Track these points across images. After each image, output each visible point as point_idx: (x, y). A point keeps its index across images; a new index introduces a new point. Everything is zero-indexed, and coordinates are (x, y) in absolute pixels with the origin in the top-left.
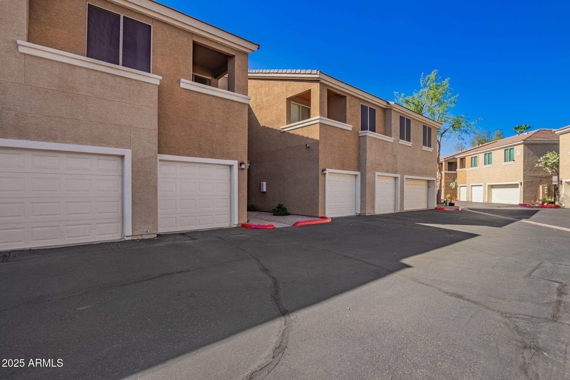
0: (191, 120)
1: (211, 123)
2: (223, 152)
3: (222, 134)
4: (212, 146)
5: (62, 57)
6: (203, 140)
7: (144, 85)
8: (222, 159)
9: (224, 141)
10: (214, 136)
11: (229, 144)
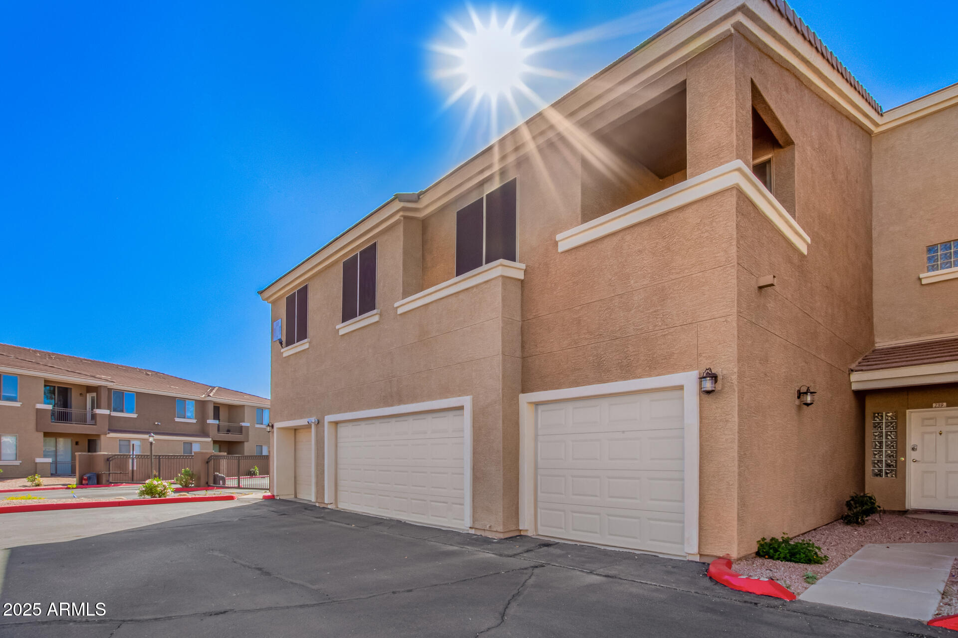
0: (579, 308)
1: (621, 296)
2: (655, 356)
3: (651, 311)
4: (626, 350)
5: (413, 303)
6: (604, 343)
7: (486, 286)
8: (650, 376)
9: (657, 328)
10: (630, 324)
11: (672, 330)
